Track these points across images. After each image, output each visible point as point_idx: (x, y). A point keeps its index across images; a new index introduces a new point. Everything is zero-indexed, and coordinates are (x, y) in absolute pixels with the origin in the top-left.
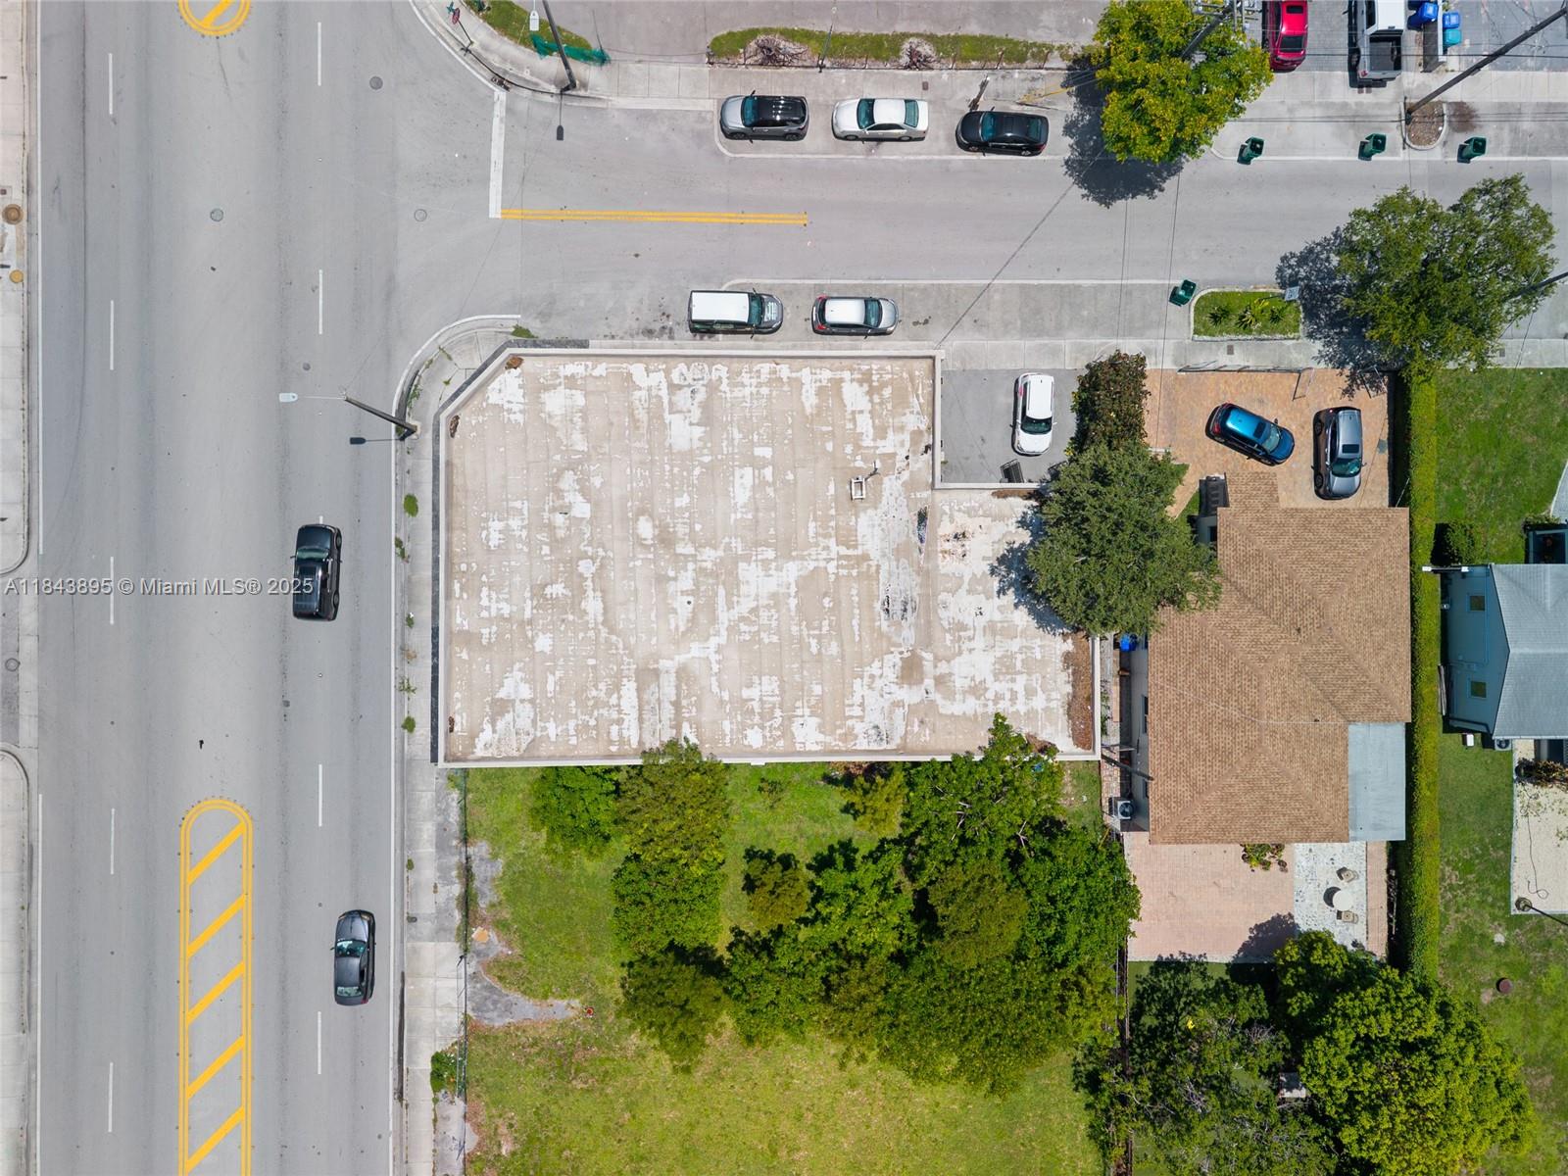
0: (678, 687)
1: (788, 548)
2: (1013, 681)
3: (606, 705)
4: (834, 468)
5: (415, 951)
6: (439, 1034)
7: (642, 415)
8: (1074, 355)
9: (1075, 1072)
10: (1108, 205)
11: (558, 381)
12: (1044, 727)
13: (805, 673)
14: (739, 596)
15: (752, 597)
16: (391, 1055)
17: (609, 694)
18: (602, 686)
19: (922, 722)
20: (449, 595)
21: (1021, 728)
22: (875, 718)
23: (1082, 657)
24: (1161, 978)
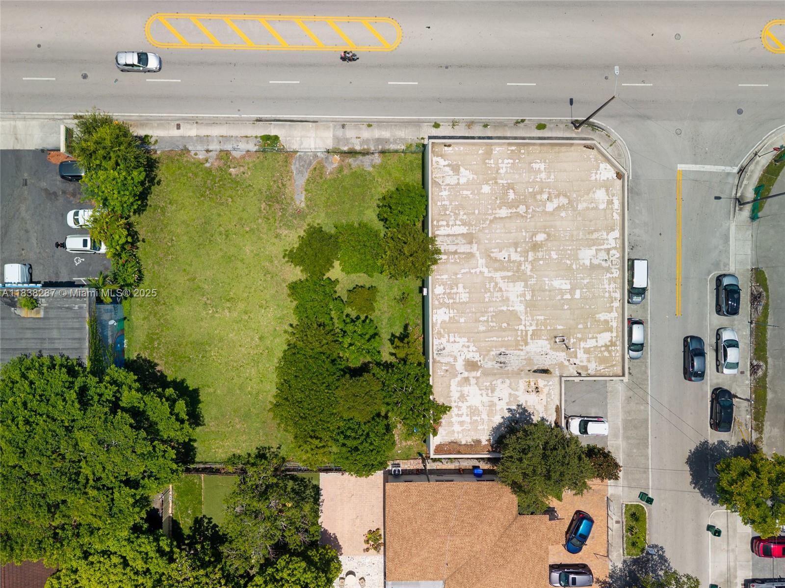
0: (464, 253)
1: (531, 306)
2: (467, 415)
3: (456, 219)
4: (570, 329)
5: (328, 128)
6: (288, 139)
7: (595, 236)
8: (614, 445)
9: (266, 448)
10: (687, 463)
11: (610, 196)
12: (445, 430)
13: (470, 314)
14: (508, 282)
15: (507, 289)
16: (278, 116)
17: (461, 220)
18: (465, 217)
19: (447, 371)
20: (510, 144)
21: (444, 420)
22: (449, 347)
23: (479, 449)
24: (311, 490)
